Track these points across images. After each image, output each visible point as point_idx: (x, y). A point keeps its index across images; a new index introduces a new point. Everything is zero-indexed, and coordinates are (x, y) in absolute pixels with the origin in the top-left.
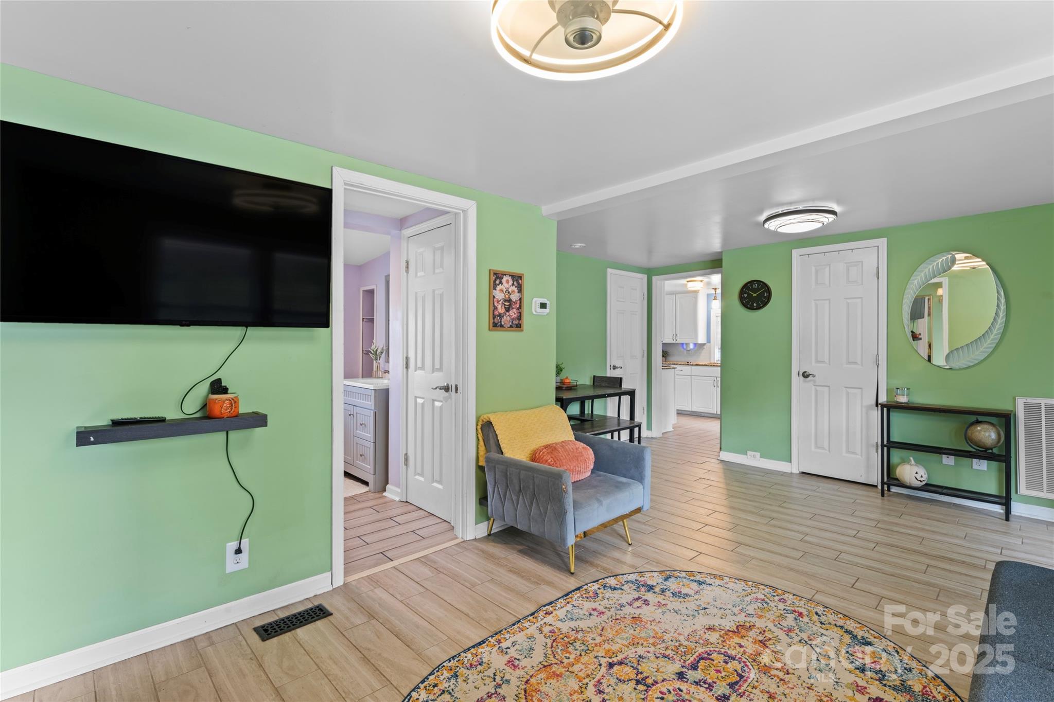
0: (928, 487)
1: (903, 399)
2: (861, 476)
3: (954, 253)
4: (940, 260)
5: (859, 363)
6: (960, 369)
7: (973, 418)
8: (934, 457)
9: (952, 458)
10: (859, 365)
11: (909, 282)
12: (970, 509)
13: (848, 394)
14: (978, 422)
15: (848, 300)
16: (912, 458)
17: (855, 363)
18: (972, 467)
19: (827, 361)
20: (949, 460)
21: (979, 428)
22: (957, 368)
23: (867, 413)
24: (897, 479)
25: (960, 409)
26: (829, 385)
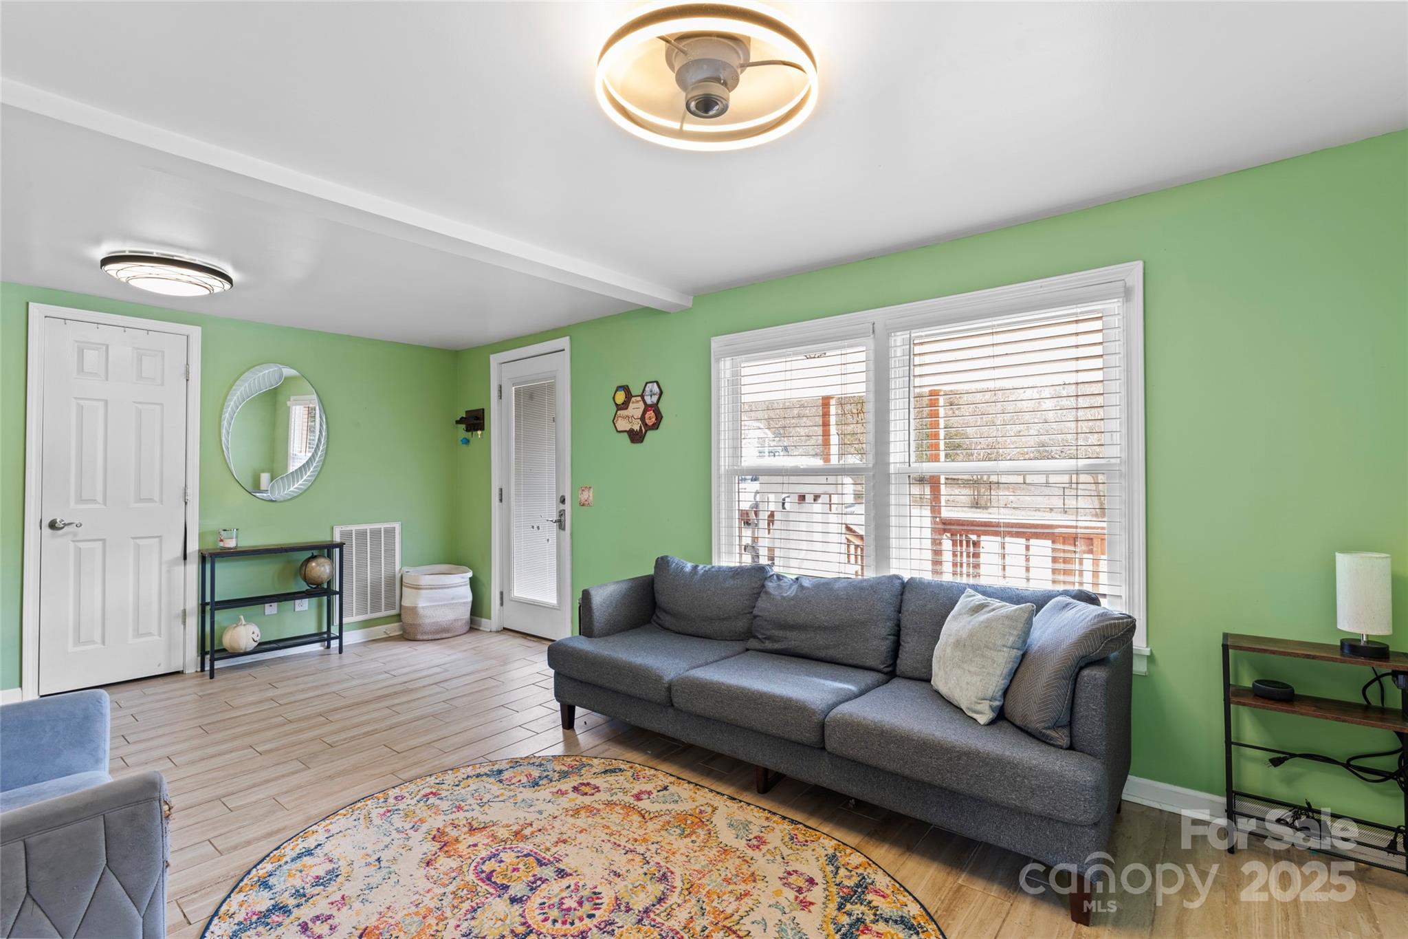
0: (263, 647)
1: (231, 544)
2: (159, 665)
3: (281, 366)
4: (261, 374)
5: (157, 498)
6: (285, 501)
7: (308, 554)
8: (255, 609)
9: (275, 605)
10: (156, 502)
11: (231, 392)
12: (295, 657)
13: (138, 547)
14: (313, 557)
15: (137, 405)
16: (242, 617)
17: (151, 500)
18: (294, 610)
19: (100, 498)
20: (271, 609)
21: (314, 564)
22: (282, 499)
23: (169, 572)
24: (224, 650)
25: (290, 546)
26: (103, 538)
